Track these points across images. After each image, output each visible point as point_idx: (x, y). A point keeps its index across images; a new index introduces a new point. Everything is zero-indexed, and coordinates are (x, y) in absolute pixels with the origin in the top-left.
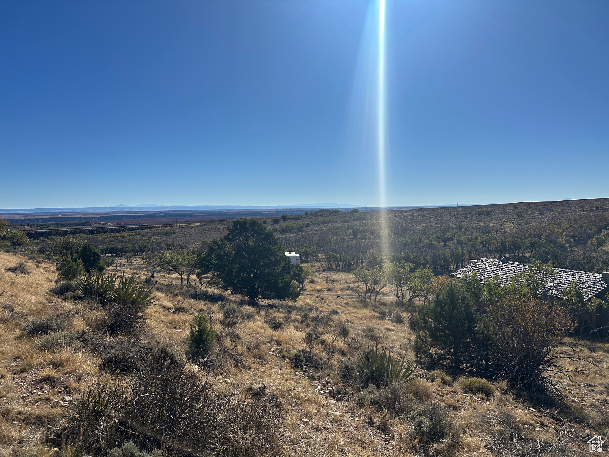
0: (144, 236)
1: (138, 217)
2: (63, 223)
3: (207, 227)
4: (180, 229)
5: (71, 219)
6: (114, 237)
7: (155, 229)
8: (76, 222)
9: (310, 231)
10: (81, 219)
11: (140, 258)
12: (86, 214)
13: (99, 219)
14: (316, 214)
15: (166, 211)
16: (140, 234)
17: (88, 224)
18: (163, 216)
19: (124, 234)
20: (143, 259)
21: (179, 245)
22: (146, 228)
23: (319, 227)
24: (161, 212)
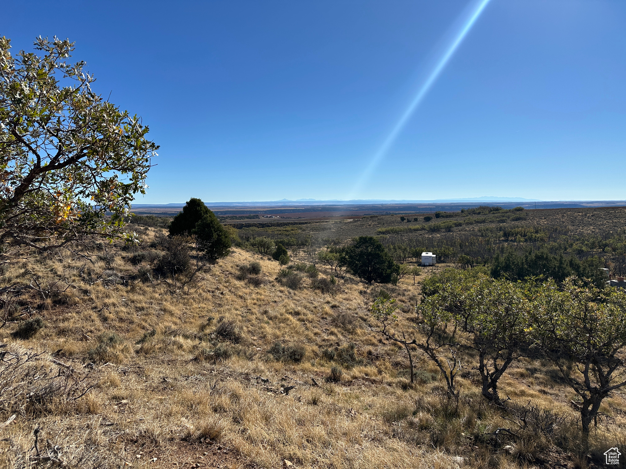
0: (304, 230)
1: (299, 211)
2: (238, 216)
3: (359, 223)
4: (335, 224)
5: (243, 212)
6: (280, 231)
7: (313, 224)
8: (247, 215)
9: (459, 231)
10: (251, 212)
11: (303, 251)
12: (255, 208)
13: (266, 212)
14: (474, 211)
15: (323, 205)
16: (301, 229)
17: (257, 217)
18: (321, 211)
19: (288, 228)
20: (305, 252)
21: (333, 241)
22: (306, 223)
23: (471, 226)
24: (318, 207)
